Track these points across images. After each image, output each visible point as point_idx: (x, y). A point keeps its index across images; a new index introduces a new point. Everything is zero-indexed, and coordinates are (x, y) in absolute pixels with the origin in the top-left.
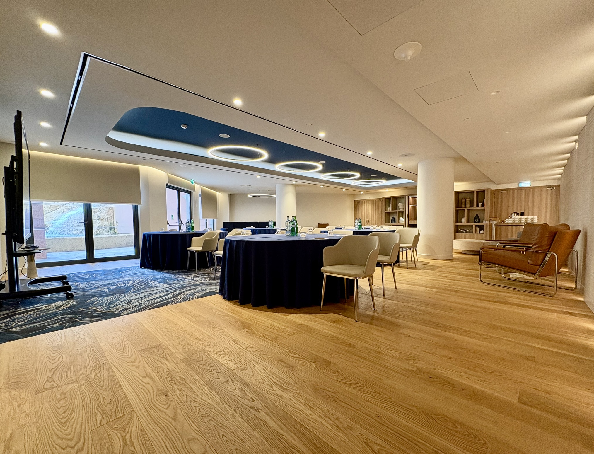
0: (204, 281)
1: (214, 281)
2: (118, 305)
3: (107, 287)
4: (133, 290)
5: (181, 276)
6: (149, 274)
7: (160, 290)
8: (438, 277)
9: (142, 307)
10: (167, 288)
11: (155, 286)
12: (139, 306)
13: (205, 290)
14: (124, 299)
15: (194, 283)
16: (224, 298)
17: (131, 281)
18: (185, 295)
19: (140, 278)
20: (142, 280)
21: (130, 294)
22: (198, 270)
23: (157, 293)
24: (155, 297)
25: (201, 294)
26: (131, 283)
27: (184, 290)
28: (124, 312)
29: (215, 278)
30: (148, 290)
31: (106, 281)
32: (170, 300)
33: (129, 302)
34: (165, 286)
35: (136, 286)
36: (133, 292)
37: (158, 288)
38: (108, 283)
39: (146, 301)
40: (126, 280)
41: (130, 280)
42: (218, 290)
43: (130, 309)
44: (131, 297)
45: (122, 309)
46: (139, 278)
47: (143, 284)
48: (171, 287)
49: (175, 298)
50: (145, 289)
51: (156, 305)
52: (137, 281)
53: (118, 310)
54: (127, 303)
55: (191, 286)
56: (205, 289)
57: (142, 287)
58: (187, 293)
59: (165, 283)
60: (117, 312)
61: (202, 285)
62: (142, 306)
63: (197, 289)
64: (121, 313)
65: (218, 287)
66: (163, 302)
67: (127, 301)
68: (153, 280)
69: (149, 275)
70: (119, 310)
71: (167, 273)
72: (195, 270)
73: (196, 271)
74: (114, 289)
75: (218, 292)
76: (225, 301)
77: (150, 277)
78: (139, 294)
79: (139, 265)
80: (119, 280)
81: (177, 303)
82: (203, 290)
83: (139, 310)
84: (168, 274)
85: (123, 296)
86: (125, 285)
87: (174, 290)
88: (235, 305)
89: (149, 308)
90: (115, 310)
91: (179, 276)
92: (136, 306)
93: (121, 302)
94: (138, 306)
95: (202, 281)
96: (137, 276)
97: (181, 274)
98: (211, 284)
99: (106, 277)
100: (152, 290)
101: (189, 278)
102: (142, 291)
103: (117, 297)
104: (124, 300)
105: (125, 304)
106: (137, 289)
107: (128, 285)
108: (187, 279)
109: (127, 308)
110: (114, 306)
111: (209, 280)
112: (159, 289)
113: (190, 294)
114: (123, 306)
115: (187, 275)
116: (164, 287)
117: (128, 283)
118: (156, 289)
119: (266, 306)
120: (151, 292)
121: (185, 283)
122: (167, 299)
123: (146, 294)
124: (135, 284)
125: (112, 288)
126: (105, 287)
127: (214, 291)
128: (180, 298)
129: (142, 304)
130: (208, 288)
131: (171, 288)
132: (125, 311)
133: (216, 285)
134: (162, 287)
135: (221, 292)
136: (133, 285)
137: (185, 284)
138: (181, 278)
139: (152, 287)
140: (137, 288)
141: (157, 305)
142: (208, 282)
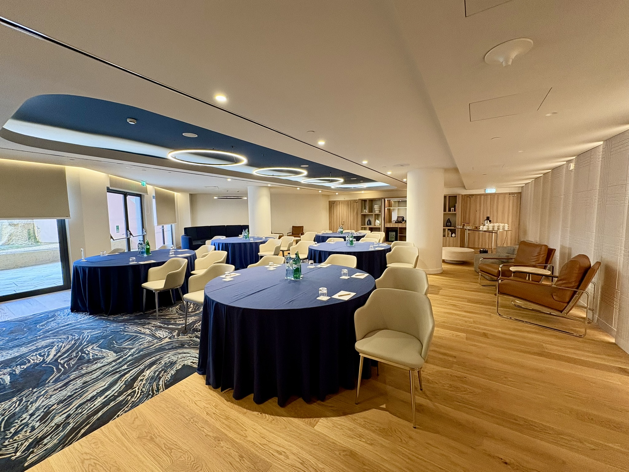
0: (170, 338)
1: (184, 338)
2: (23, 429)
3: (9, 369)
4: (56, 375)
5: (135, 328)
6: (85, 326)
7: (104, 369)
8: (449, 307)
9: (69, 428)
10: (114, 364)
11: (96, 359)
12: (64, 428)
13: (175, 363)
14: (37, 404)
15: (157, 345)
16: (208, 383)
17: (54, 349)
18: (144, 382)
19: (70, 337)
20: (73, 342)
21: (50, 388)
22: (159, 310)
23: (97, 380)
24: (95, 393)
25: (170, 374)
26: (53, 352)
27: (142, 367)
28: (32, 452)
29: (185, 330)
30: (83, 372)
31: (10, 352)
32: (121, 398)
33: (45, 417)
34: (111, 356)
35: (62, 362)
36: (56, 381)
37: (99, 365)
38: (13, 356)
39: (77, 408)
40: (46, 347)
41: (51, 345)
42: (196, 361)
43: (45, 441)
44: (51, 396)
45: (30, 441)
46: (68, 338)
47: (74, 354)
48: (121, 360)
49: (130, 391)
50: (77, 369)
51: (96, 417)
52: (64, 347)
53: (22, 444)
54: (41, 420)
55: (152, 353)
56: (174, 359)
57: (72, 362)
58: (147, 373)
59: (110, 349)
60: (18, 454)
61: (170, 349)
62: (69, 424)
63: (163, 363)
64: (25, 459)
65: (195, 353)
66: (109, 407)
67: (40, 413)
68: (91, 342)
69: (85, 329)
70: (23, 448)
71: (114, 321)
72: (155, 312)
73: (157, 313)
74: (22, 373)
75: (195, 366)
76: (209, 390)
77: (86, 332)
78: (66, 385)
79: (69, 304)
80: (34, 348)
81: (134, 405)
82: (172, 364)
83: (64, 443)
84: (115, 325)
85: (34, 397)
86: (44, 360)
87: (125, 367)
88: (228, 401)
89: (83, 431)
90: (15, 445)
91: (132, 329)
92: (58, 426)
93: (32, 415)
94: (61, 428)
95: (167, 340)
96: (64, 334)
97: (135, 324)
98: (182, 345)
99: (11, 340)
100: (89, 369)
101: (148, 331)
102: (72, 377)
103: (24, 399)
104: (37, 409)
105: (38, 424)
106: (63, 369)
107: (48, 360)
108: (144, 334)
109: (40, 435)
110: (16, 433)
111: (178, 335)
112: (100, 368)
113: (152, 378)
114: (33, 429)
115: (143, 325)
116: (109, 361)
117: (48, 355)
118: (95, 367)
119: (276, 399)
120: (87, 378)
121: (142, 347)
122: (115, 398)
123: (79, 382)
124: (60, 356)
125: (18, 370)
126: (5, 371)
127: (189, 364)
128: (137, 391)
129: (70, 420)
130: (180, 356)
131: (120, 363)
132: (34, 447)
133: (190, 347)
134: (105, 361)
135: (202, 369)
136: (57, 360)
137: (142, 350)
138: (136, 332)
139: (89, 361)
140: (63, 367)
141: (98, 419)
142: (177, 341)
